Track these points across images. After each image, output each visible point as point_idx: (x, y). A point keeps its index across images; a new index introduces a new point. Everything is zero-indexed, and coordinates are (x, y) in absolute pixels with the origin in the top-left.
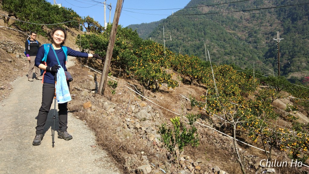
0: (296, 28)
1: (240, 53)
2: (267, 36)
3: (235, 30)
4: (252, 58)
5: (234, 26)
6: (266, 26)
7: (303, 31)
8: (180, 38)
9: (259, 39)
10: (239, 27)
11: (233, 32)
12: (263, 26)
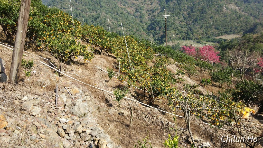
0: (169, 7)
1: (129, 25)
2: (149, 12)
3: (125, 6)
4: (139, 30)
5: (124, 2)
6: (148, 4)
7: (173, 10)
8: (78, 8)
9: (144, 14)
10: (128, 3)
11: (124, 7)
12: (146, 4)
